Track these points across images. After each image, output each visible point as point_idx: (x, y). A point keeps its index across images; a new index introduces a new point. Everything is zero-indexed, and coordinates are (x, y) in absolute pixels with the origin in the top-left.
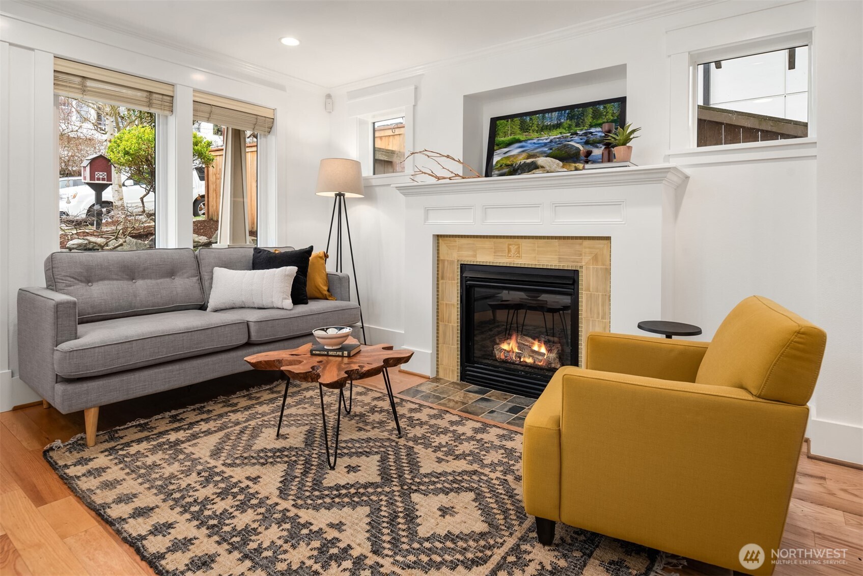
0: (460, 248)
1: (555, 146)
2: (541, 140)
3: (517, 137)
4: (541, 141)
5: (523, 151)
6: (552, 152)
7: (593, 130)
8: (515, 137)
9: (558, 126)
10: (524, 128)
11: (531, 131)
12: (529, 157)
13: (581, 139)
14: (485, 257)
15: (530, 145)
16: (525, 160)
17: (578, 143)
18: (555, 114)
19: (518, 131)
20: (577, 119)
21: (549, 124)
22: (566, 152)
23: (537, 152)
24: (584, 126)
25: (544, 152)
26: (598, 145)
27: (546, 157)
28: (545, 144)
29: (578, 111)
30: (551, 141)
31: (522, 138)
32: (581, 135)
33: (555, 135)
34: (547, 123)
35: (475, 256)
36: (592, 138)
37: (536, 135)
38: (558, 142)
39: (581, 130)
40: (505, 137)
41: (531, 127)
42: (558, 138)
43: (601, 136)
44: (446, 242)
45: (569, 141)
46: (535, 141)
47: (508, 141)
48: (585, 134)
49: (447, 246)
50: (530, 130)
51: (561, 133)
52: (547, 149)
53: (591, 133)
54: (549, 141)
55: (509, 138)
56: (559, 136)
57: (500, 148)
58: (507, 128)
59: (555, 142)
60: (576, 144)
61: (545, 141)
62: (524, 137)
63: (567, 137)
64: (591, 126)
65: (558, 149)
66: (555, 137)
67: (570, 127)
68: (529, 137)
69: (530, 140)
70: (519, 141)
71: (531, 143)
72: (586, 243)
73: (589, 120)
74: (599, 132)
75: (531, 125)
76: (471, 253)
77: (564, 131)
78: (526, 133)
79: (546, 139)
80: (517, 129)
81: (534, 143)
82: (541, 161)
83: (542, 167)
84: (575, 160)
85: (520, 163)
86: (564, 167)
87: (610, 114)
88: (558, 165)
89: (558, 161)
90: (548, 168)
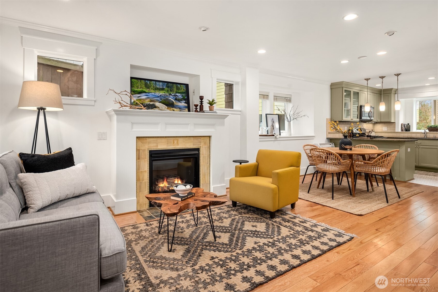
0: (149, 143)
1: (163, 99)
2: (156, 94)
3: (144, 90)
4: (156, 95)
5: (148, 98)
6: (162, 101)
7: (177, 94)
8: (143, 90)
9: (163, 89)
10: (147, 86)
11: (151, 89)
12: (151, 101)
13: (173, 97)
14: (162, 146)
15: (151, 96)
16: (149, 103)
17: (172, 99)
18: (161, 84)
19: (144, 87)
20: (170, 88)
21: (159, 87)
22: (168, 102)
23: (155, 100)
24: (174, 92)
25: (158, 100)
26: (181, 101)
27: (160, 102)
28: (158, 97)
29: (170, 85)
30: (161, 96)
31: (147, 91)
32: (173, 96)
33: (162, 93)
34: (158, 87)
35: (157, 146)
36: (178, 98)
37: (153, 91)
38: (164, 97)
39: (173, 93)
40: (137, 89)
41: (151, 87)
42: (164, 95)
43: (181, 98)
44: (140, 140)
45: (168, 97)
46: (153, 94)
48: (175, 95)
49: (141, 142)
50: (150, 88)
51: (164, 93)
52: (159, 99)
53: (177, 95)
54: (159, 95)
55: (140, 90)
56: (164, 94)
57: (135, 94)
58: (138, 85)
59: (163, 96)
60: (171, 99)
61: (158, 95)
62: (148, 91)
63: (167, 95)
64: (176, 93)
65: (164, 100)
66: (162, 94)
67: (168, 91)
68: (150, 92)
69: (151, 93)
70: (146, 93)
71: (151, 95)
72: (202, 138)
73: (175, 89)
74: (180, 96)
75: (150, 86)
76: (155, 145)
77: (166, 92)
78: (148, 89)
79: (158, 94)
80: (143, 86)
81: (153, 95)
82: (157, 104)
83: (158, 107)
84: (173, 106)
85: (147, 103)
86: (168, 109)
87: (183, 89)
88: (165, 107)
89: (165, 106)
90: (161, 108)
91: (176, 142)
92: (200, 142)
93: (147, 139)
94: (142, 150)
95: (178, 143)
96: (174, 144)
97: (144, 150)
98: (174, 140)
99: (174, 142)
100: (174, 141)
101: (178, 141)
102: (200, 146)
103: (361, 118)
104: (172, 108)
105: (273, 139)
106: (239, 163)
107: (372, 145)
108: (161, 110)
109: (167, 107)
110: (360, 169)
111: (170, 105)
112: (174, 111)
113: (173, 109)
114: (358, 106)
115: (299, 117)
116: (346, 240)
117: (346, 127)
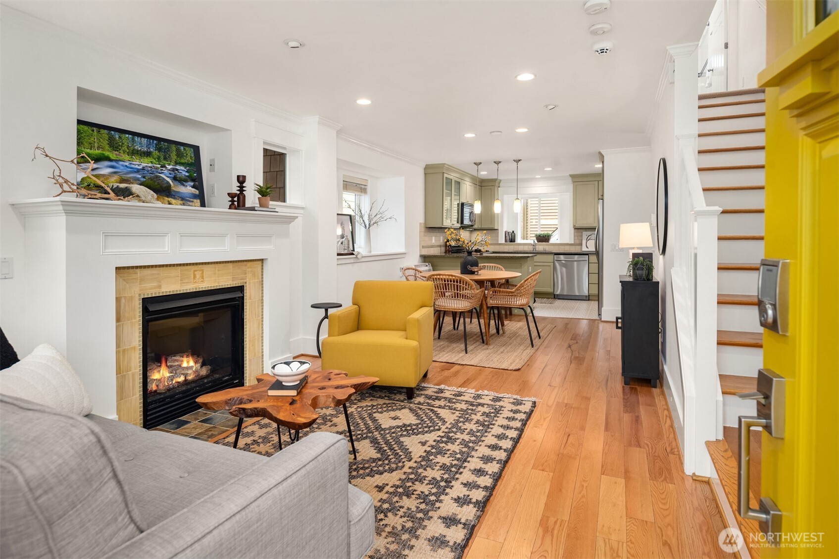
0: (142, 280)
1: (148, 176)
2: (134, 164)
3: (107, 153)
4: (133, 166)
5: (115, 173)
6: (145, 181)
7: (178, 167)
8: (104, 152)
9: (148, 154)
10: (114, 145)
11: (121, 151)
12: (122, 181)
13: (170, 174)
14: (171, 286)
15: (122, 168)
16: (118, 184)
17: (168, 177)
18: (144, 141)
19: (107, 147)
20: (164, 152)
21: (139, 149)
22: (159, 184)
23: (130, 178)
24: (171, 162)
25: (138, 179)
26: (184, 183)
27: (141, 184)
28: (138, 171)
29: (165, 145)
30: (143, 169)
31: (113, 155)
32: (170, 170)
33: (145, 163)
34: (138, 147)
35: (160, 287)
36: (179, 175)
37: (127, 157)
38: (150, 172)
39: (169, 165)
40: (91, 149)
41: (122, 147)
42: (150, 167)
43: (185, 175)
44: (122, 275)
45: (160, 173)
46: (127, 164)
47: (96, 155)
48: (173, 170)
49: (124, 280)
50: (120, 149)
51: (152, 162)
52: (140, 176)
53: (177, 170)
54: (140, 167)
55: (96, 152)
56: (150, 165)
58: (93, 139)
59: (148, 171)
60: (166, 177)
61: (137, 167)
62: (115, 156)
63: (157, 168)
64: (176, 163)
65: (151, 179)
66: (147, 165)
67: (159, 158)
68: (121, 158)
69: (121, 161)
70: (110, 160)
71: (122, 165)
72: (249, 264)
73: (174, 156)
74: (183, 171)
75: (121, 144)
76: (155, 284)
77: (155, 161)
78: (116, 152)
79: (139, 165)
80: (105, 143)
81: (126, 166)
82: (136, 188)
83: (138, 196)
84: (168, 194)
85: (113, 186)
86: (158, 200)
87: (189, 157)
88: (153, 196)
89: (152, 192)
90: (143, 198)
91: (198, 274)
92: (246, 274)
93: (138, 271)
94: (125, 297)
95: (203, 277)
96: (195, 281)
97: (132, 298)
98: (195, 271)
99: (195, 277)
100: (196, 273)
101: (203, 273)
102: (245, 281)
103: (462, 222)
104: (167, 198)
105: (352, 261)
106: (324, 309)
107: (496, 265)
108: (143, 202)
109: (155, 195)
110: (495, 302)
111: (162, 191)
112: (170, 204)
113: (168, 201)
114: (458, 204)
115: (382, 219)
116: (530, 407)
117: (442, 237)
